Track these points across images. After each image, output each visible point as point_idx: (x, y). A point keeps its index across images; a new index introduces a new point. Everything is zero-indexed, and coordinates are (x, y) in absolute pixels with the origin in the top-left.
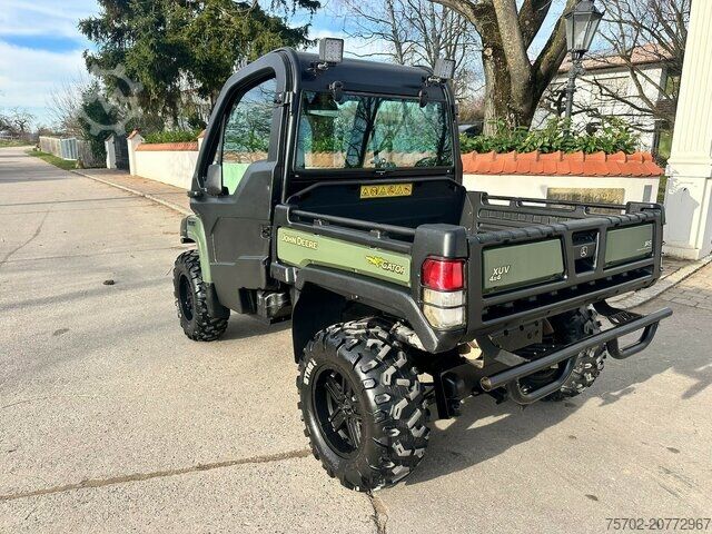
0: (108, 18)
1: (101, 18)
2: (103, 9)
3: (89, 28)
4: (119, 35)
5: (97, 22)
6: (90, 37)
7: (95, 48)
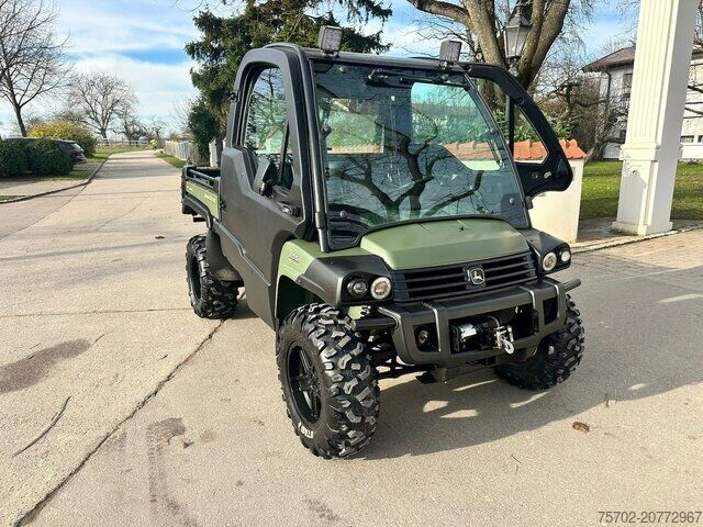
0: (207, 41)
1: (201, 40)
2: (203, 34)
3: (193, 50)
4: (216, 54)
5: (199, 44)
6: (193, 57)
7: (198, 66)
